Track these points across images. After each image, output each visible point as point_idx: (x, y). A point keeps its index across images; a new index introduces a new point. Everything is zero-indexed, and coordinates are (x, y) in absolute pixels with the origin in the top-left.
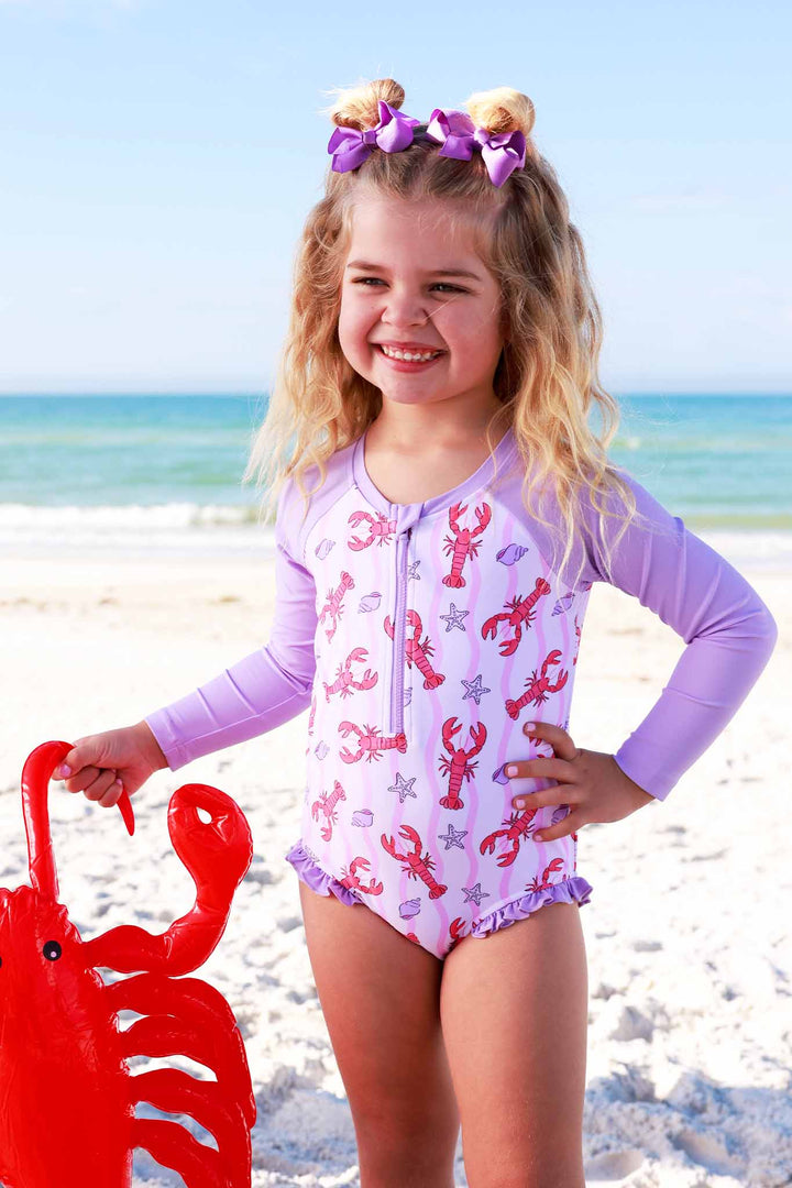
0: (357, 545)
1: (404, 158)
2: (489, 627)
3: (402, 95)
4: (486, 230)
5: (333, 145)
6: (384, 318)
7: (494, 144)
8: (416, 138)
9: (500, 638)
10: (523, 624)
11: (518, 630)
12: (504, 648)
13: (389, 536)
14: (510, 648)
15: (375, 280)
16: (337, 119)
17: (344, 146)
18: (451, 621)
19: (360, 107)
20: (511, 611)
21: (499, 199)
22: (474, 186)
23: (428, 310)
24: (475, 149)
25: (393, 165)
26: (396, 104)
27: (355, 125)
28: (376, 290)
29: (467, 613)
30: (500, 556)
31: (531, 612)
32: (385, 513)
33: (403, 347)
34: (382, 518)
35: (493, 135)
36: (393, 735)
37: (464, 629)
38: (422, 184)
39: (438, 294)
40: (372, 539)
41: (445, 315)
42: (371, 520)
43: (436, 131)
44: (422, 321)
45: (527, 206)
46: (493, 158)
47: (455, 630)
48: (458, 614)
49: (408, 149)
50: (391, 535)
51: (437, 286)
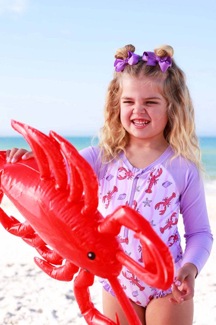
0: (120, 178)
1: (136, 66)
2: (157, 206)
3: (134, 49)
4: (161, 85)
5: (116, 64)
6: (133, 112)
7: (162, 61)
8: (139, 60)
9: (160, 209)
10: (167, 206)
11: (165, 207)
12: (161, 213)
13: (132, 177)
14: (163, 212)
15: (130, 102)
16: (116, 57)
17: (119, 64)
18: (146, 203)
19: (123, 53)
20: (164, 201)
21: (165, 76)
22: (157, 73)
23: (146, 109)
24: (157, 62)
25: (133, 68)
26: (133, 51)
27: (122, 58)
28: (131, 104)
29: (151, 201)
30: (163, 184)
31: (170, 202)
32: (131, 169)
33: (139, 120)
34: (130, 171)
35: (162, 58)
36: (124, 238)
37: (150, 206)
38: (142, 73)
39: (149, 104)
40: (125, 177)
41: (150, 110)
42: (126, 171)
43: (145, 58)
44: (144, 112)
45: (173, 77)
46: (162, 65)
47: (147, 206)
48: (148, 201)
49: (137, 64)
50: (133, 177)
51: (148, 102)
